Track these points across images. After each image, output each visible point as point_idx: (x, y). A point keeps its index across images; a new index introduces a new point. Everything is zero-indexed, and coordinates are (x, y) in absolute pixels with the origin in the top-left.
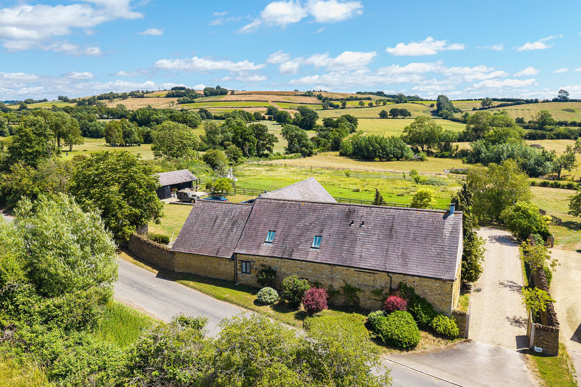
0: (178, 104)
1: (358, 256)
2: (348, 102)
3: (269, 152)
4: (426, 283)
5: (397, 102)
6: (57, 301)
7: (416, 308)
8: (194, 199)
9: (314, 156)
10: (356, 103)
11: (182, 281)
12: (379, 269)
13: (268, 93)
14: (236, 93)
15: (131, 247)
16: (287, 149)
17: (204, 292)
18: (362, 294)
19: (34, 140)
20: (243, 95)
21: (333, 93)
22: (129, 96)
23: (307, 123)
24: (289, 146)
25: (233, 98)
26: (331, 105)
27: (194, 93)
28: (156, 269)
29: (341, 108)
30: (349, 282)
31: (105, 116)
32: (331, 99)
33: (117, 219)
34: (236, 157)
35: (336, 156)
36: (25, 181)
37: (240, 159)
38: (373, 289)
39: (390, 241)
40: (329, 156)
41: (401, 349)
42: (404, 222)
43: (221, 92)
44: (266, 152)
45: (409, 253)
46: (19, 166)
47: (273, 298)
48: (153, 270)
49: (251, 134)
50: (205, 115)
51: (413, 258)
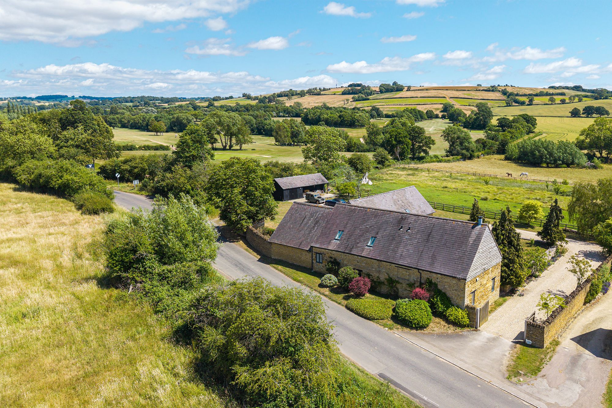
0: (353, 101)
1: (399, 255)
2: (535, 98)
3: (424, 155)
4: (446, 280)
5: (596, 99)
6: (170, 267)
7: (435, 299)
8: (318, 201)
9: (476, 160)
10: (546, 99)
11: (274, 265)
12: (412, 266)
13: (447, 89)
14: (412, 89)
15: (248, 237)
16: (447, 152)
17: (287, 275)
18: (401, 285)
19: (192, 146)
20: (420, 91)
21: (521, 88)
22: (307, 93)
23: (480, 122)
24: (450, 148)
25: (409, 94)
26: (516, 102)
27: (369, 89)
28: (260, 255)
29: (528, 105)
30: (391, 275)
31: (281, 114)
32: (517, 95)
33: (237, 215)
34: (383, 160)
35: (501, 160)
36: (182, 180)
37: (387, 163)
38: (408, 282)
39: (427, 245)
40: (493, 160)
41: (412, 328)
42: (441, 230)
43: (398, 88)
44: (422, 154)
45: (438, 255)
46: (178, 168)
47: (332, 283)
48: (257, 255)
49: (406, 137)
50: (376, 113)
51: (440, 260)
